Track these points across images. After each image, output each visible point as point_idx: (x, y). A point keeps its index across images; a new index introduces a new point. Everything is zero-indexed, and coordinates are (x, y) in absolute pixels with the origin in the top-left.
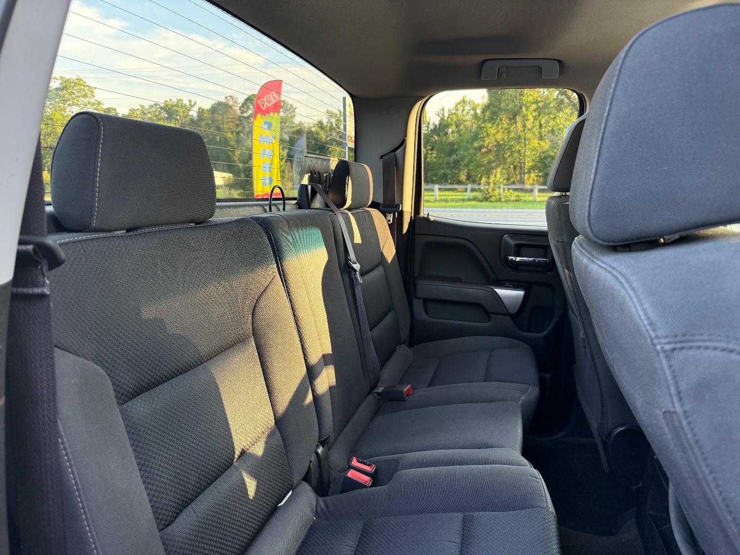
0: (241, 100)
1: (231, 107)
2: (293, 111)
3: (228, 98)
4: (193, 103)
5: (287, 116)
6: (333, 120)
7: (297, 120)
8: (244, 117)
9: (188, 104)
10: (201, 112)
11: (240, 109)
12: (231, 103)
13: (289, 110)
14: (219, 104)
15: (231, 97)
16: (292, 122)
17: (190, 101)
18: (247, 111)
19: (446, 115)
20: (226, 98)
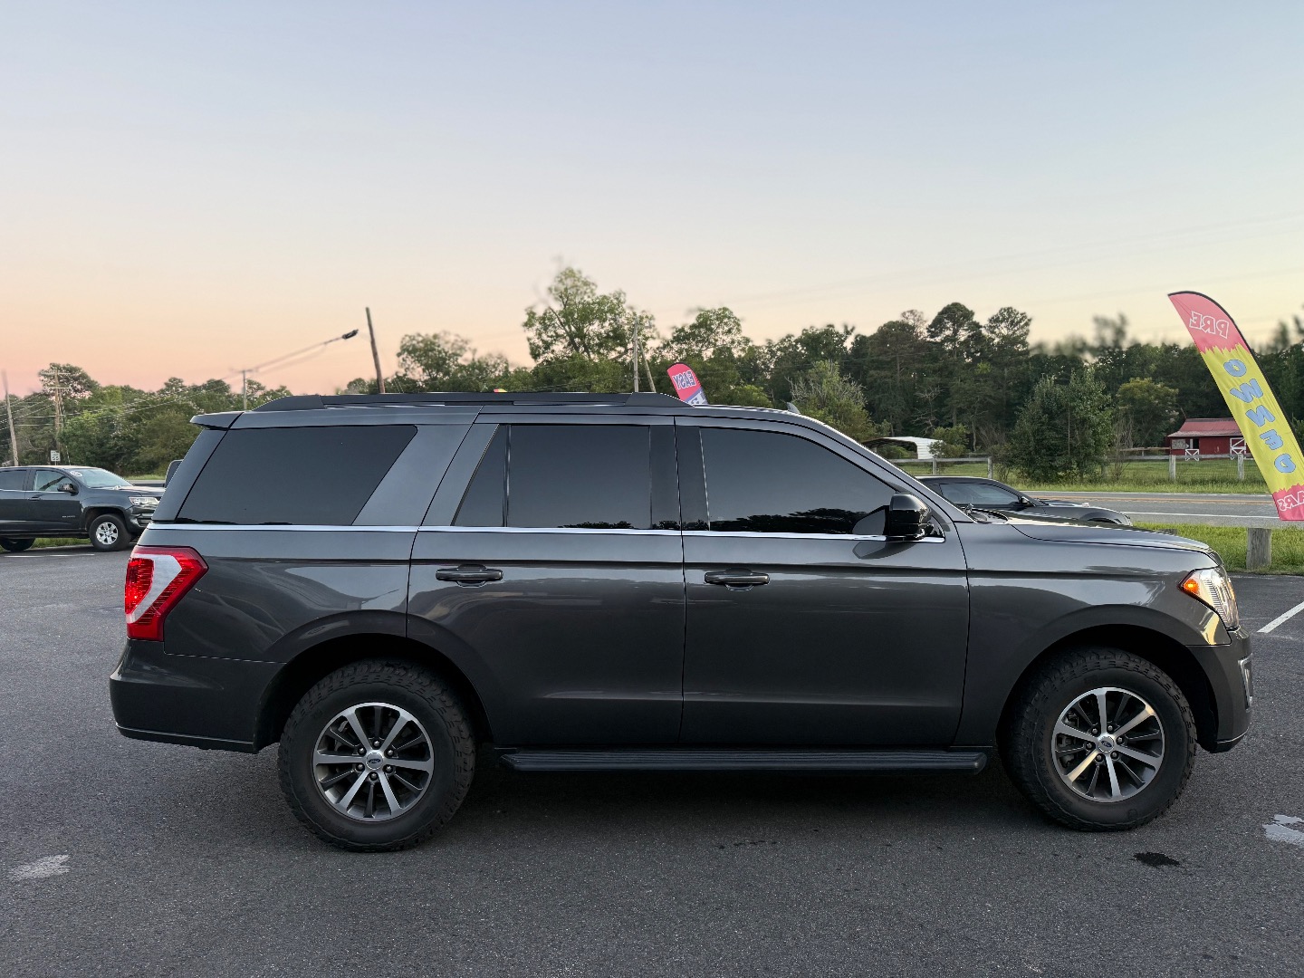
1: (913, 328)
2: (1027, 324)
3: (907, 314)
4: (849, 329)
5: (1014, 333)
6: (1108, 334)
7: (1032, 340)
8: (936, 343)
9: (841, 331)
10: (861, 341)
11: (929, 331)
12: (911, 322)
13: (1020, 322)
14: (891, 325)
15: (911, 312)
16: (1024, 343)
17: (846, 327)
18: (941, 331)
20: (904, 314)
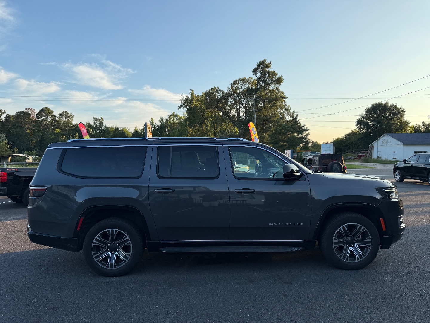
0: (37, 111)
1: (30, 115)
2: (72, 117)
3: (28, 109)
5: (68, 120)
6: (98, 123)
7: (74, 123)
8: (39, 121)
10: (8, 117)
11: (36, 116)
12: (29, 112)
13: (70, 116)
14: (21, 112)
16: (71, 124)
18: (41, 117)
19: (164, 121)
20: (26, 109)
